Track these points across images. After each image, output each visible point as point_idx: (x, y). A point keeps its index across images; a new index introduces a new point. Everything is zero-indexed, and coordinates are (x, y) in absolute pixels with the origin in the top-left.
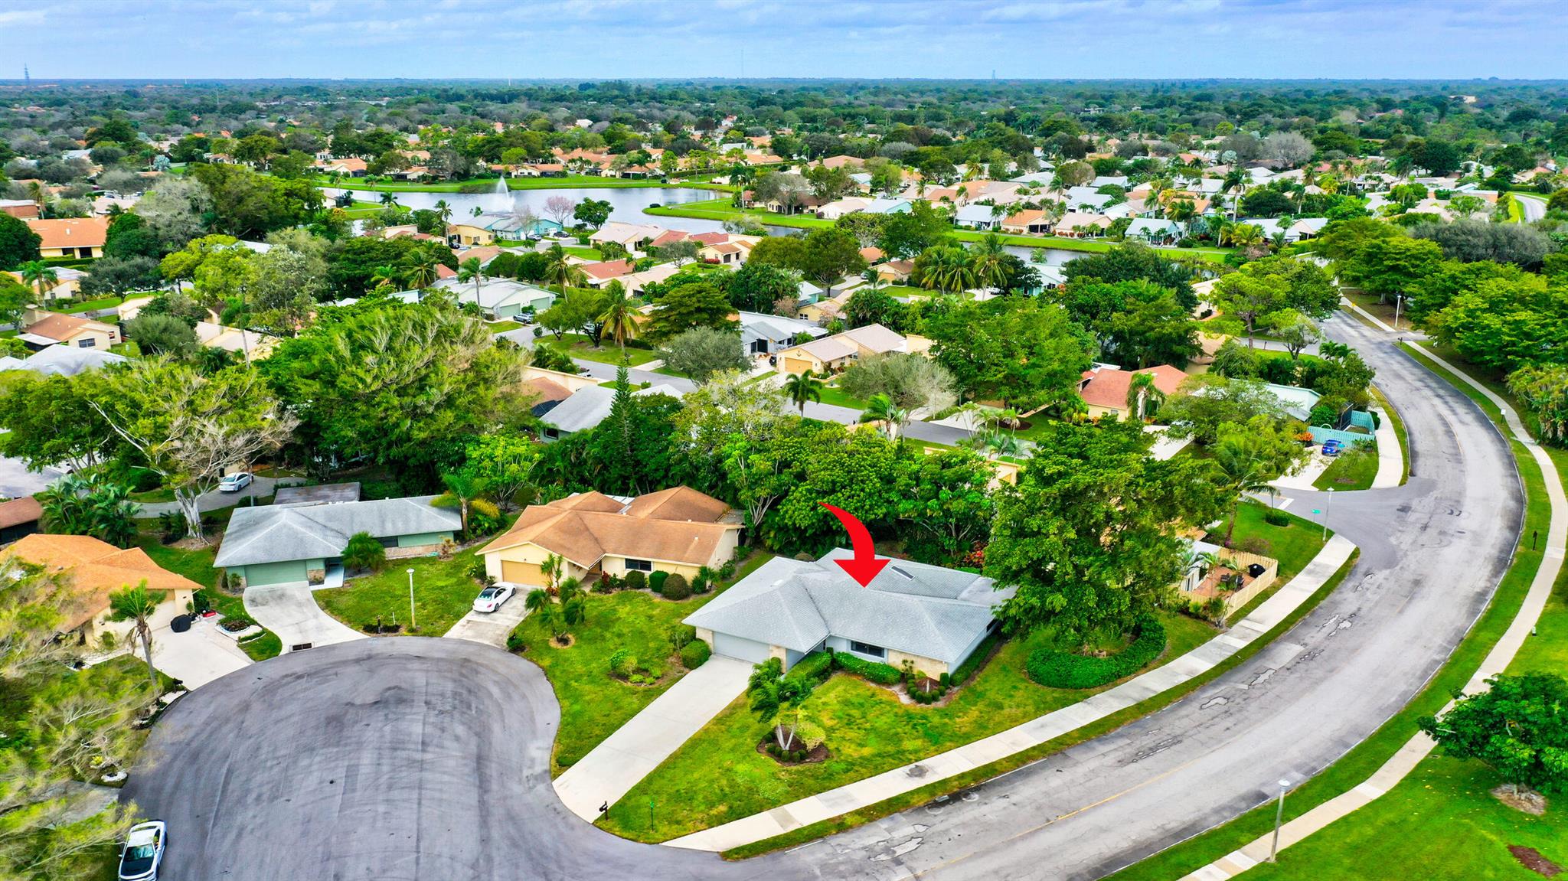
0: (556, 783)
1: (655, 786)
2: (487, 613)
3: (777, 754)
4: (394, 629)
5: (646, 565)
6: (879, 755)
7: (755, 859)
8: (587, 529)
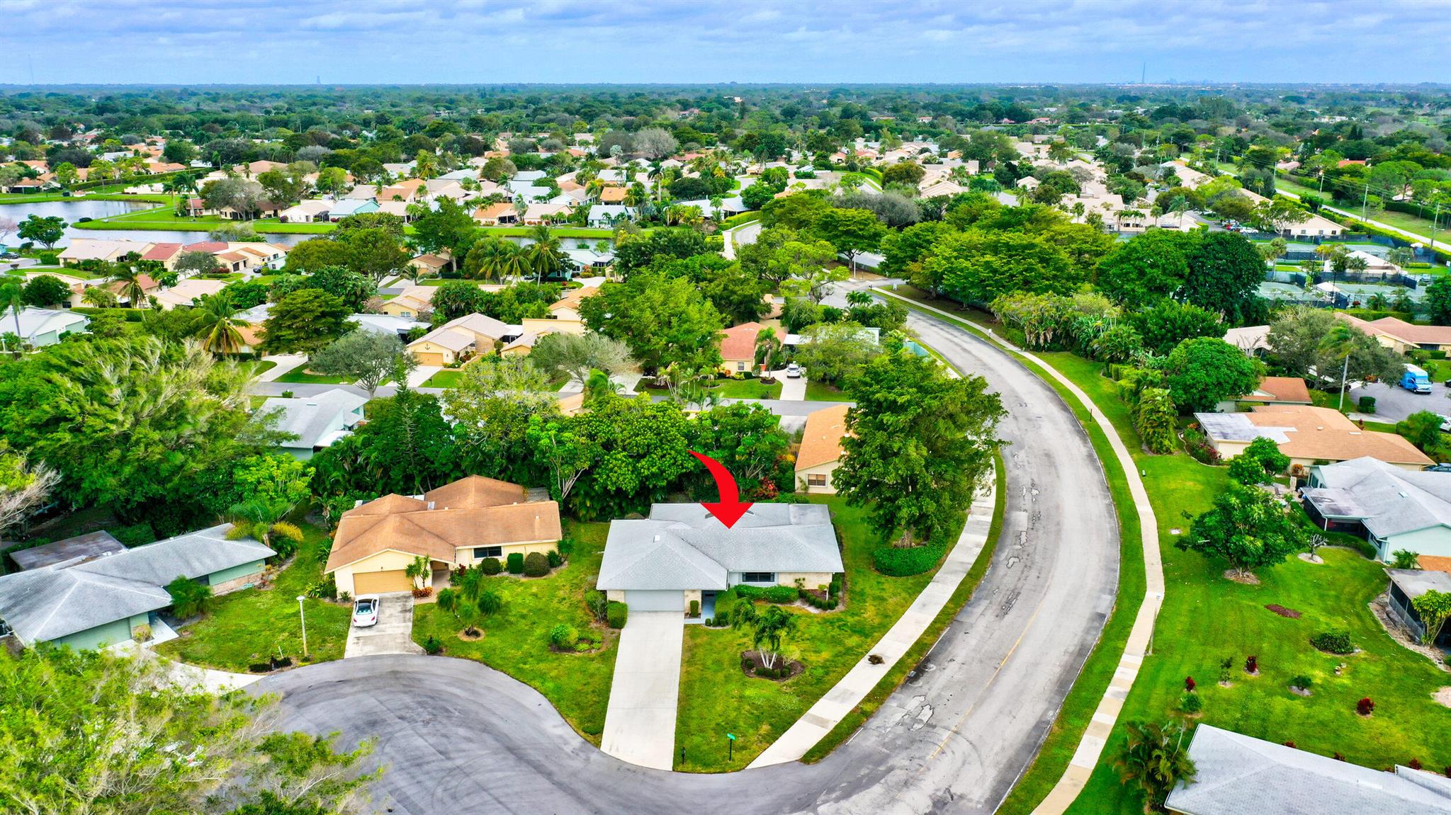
0: (604, 747)
1: (693, 725)
2: (370, 627)
3: (765, 674)
4: (286, 663)
5: (497, 551)
6: (837, 656)
7: (831, 755)
8: (423, 529)
